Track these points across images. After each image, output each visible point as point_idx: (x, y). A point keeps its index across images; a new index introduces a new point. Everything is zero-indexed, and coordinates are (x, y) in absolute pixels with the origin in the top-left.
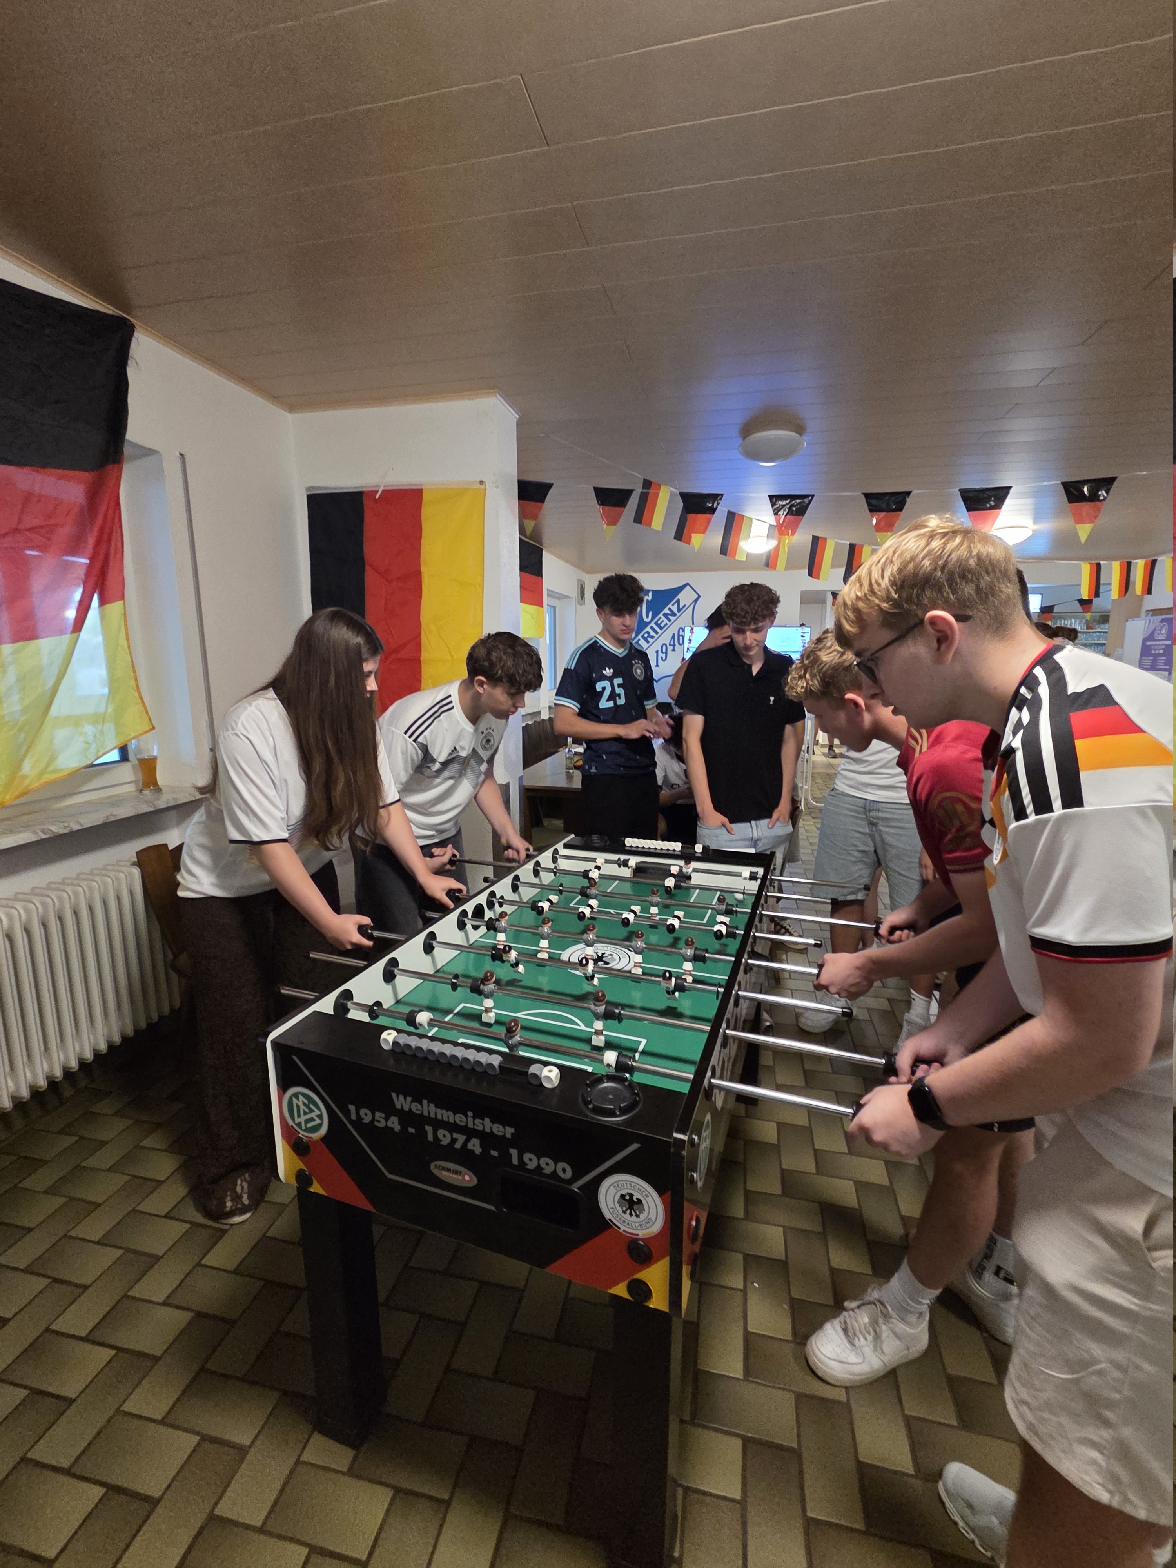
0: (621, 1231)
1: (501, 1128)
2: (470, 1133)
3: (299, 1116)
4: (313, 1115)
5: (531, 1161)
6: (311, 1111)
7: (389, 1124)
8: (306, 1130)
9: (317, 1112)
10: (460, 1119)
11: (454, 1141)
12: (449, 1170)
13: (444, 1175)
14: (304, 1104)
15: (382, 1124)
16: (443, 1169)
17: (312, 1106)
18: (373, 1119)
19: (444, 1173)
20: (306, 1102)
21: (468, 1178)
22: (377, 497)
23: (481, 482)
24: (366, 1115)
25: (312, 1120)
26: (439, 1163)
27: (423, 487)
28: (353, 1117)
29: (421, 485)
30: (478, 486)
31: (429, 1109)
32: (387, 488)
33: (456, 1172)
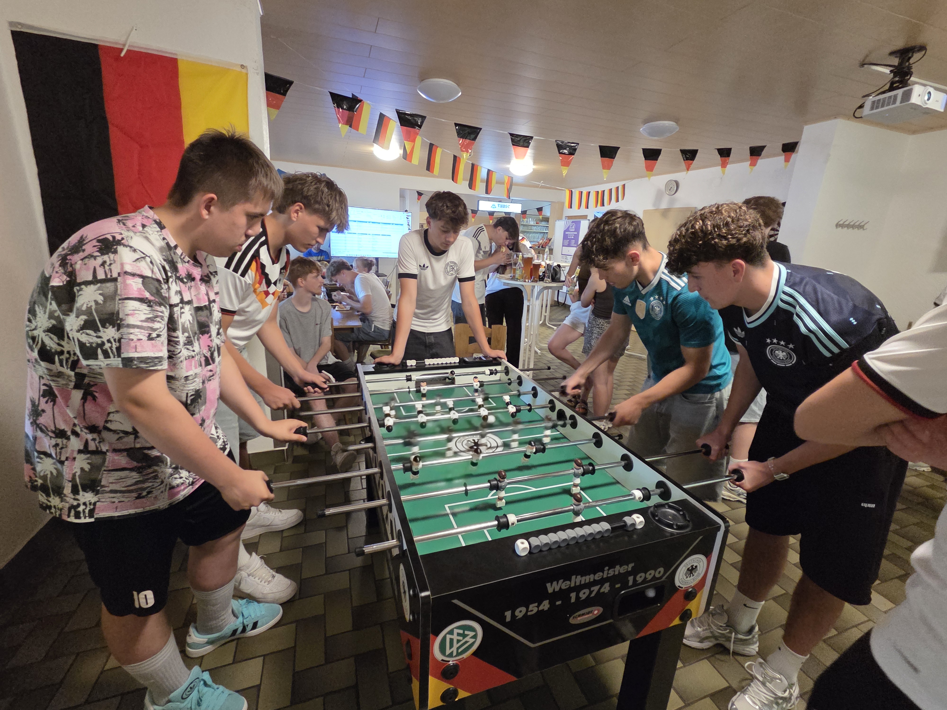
0: (683, 589)
1: (626, 567)
2: (602, 582)
3: (451, 646)
4: (467, 639)
5: (640, 578)
6: (464, 636)
7: (541, 608)
8: (458, 654)
9: (472, 634)
10: (598, 576)
11: (591, 592)
12: (583, 615)
13: (580, 620)
14: (459, 634)
15: (535, 610)
16: (579, 616)
17: (466, 632)
18: (527, 611)
19: (579, 618)
20: (461, 631)
21: (597, 611)
22: (122, 55)
23: (242, 66)
24: (520, 612)
25: (466, 642)
26: (575, 615)
27: (179, 57)
28: (508, 619)
29: (176, 54)
30: (239, 69)
31: (577, 580)
32: (131, 49)
33: (588, 613)
